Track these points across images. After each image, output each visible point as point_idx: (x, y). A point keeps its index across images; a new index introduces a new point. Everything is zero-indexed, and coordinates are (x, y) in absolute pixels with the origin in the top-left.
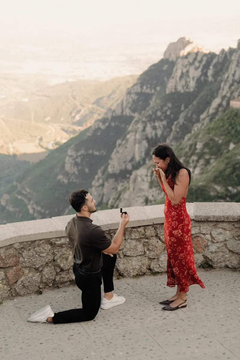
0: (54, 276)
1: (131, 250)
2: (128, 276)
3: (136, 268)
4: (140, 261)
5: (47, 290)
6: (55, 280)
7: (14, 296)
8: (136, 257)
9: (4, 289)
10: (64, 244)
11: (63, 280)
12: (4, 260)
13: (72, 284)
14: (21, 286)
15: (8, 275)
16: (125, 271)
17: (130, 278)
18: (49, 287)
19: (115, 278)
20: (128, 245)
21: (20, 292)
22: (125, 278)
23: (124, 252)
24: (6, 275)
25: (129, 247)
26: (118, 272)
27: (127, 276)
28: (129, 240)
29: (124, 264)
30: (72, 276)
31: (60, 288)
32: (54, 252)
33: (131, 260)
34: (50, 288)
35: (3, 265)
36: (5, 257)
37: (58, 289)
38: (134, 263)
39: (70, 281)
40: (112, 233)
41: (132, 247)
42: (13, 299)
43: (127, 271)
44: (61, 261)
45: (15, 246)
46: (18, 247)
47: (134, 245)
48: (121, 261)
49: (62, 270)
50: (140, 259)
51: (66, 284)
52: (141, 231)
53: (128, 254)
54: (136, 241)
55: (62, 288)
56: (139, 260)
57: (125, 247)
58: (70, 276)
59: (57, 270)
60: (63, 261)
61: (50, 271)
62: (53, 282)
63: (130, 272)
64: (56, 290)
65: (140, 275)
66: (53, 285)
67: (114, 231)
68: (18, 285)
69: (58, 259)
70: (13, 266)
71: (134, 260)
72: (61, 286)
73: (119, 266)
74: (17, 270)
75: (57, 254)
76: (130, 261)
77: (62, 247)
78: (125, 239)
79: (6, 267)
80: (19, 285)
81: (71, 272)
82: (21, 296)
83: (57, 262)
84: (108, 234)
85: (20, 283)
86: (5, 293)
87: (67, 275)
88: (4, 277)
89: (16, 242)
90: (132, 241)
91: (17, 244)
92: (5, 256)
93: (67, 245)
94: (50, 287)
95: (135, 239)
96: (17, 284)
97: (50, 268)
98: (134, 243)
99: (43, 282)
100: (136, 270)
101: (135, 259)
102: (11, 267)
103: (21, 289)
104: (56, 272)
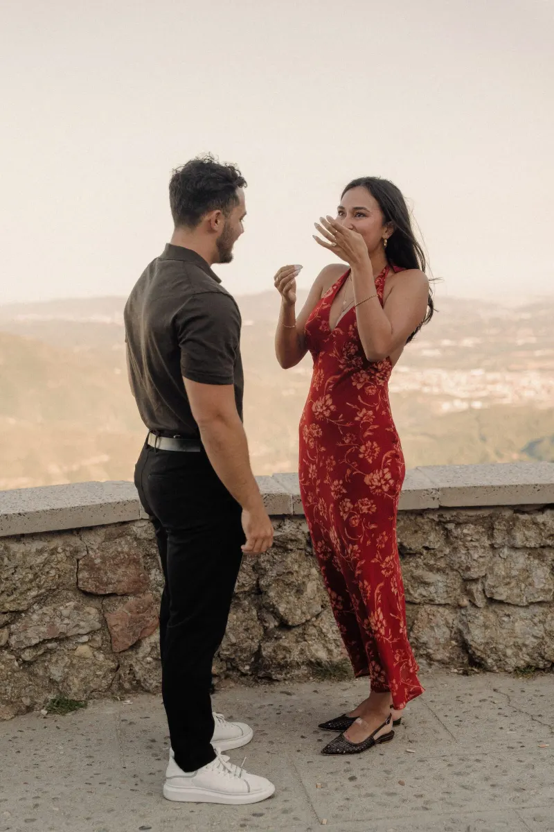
0: (256, 641)
1: (508, 583)
2: (499, 668)
3: (527, 643)
4: (540, 621)
5: (232, 684)
6: (262, 656)
7: (127, 691)
8: (527, 607)
9: (95, 665)
10: (292, 540)
11: (285, 657)
12: (99, 569)
13: (314, 675)
14: (149, 659)
15: (112, 622)
16: (489, 652)
17: (503, 674)
18: (239, 674)
19: (456, 671)
20: (501, 566)
21: (145, 679)
22: (488, 673)
23: (487, 587)
24: (104, 621)
25: (503, 573)
26: (468, 653)
27: (495, 668)
28: (506, 551)
29: (486, 627)
30: (316, 646)
31: (277, 684)
32: (258, 563)
33: (509, 616)
34: (243, 679)
35: (97, 587)
36: (103, 562)
37: (267, 686)
38: (519, 626)
39: (310, 664)
40: (450, 522)
41: (514, 573)
42: (122, 699)
43: (495, 650)
44: (279, 595)
45: (134, 529)
46: (144, 535)
47: (520, 566)
48: (477, 618)
49: (284, 625)
50: (541, 618)
51: (296, 672)
52: (544, 524)
53: (501, 594)
54: (529, 554)
55: (282, 684)
56: (536, 620)
57: (492, 573)
58: (309, 646)
59: (266, 622)
60: (287, 596)
61: (244, 624)
62: (253, 659)
63: (505, 655)
64: (262, 688)
65: (537, 669)
66: (256, 668)
67: (455, 513)
68: (141, 655)
69: (270, 585)
70: (125, 595)
71: (522, 619)
72: (279, 676)
73: (469, 632)
74: (138, 608)
75: (265, 570)
76: (506, 619)
77: (286, 550)
78: (492, 546)
79: (102, 592)
80: (144, 657)
81: (311, 635)
82: (148, 691)
83: (266, 597)
84: (439, 523)
85: (149, 649)
86: (98, 676)
87: (297, 642)
88: (98, 625)
89: (138, 518)
90: (513, 554)
91: (140, 524)
92: (104, 559)
93: (302, 546)
94: (244, 675)
95: (525, 548)
96: (137, 653)
97: (244, 612)
98: (521, 560)
99: (222, 656)
100: (524, 649)
101: (522, 613)
102: (122, 595)
103: (149, 671)
104: (265, 629)
